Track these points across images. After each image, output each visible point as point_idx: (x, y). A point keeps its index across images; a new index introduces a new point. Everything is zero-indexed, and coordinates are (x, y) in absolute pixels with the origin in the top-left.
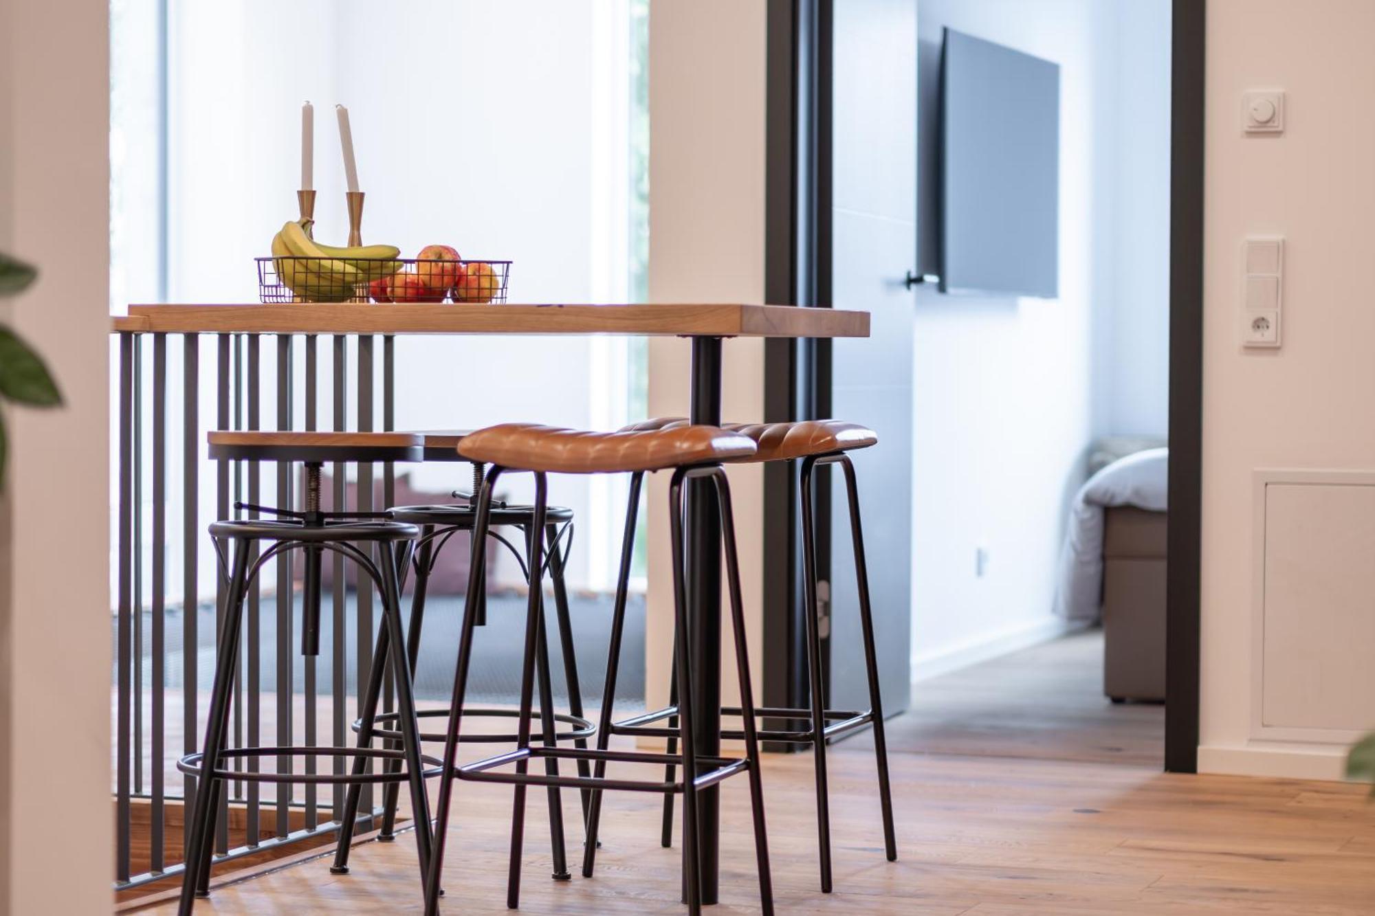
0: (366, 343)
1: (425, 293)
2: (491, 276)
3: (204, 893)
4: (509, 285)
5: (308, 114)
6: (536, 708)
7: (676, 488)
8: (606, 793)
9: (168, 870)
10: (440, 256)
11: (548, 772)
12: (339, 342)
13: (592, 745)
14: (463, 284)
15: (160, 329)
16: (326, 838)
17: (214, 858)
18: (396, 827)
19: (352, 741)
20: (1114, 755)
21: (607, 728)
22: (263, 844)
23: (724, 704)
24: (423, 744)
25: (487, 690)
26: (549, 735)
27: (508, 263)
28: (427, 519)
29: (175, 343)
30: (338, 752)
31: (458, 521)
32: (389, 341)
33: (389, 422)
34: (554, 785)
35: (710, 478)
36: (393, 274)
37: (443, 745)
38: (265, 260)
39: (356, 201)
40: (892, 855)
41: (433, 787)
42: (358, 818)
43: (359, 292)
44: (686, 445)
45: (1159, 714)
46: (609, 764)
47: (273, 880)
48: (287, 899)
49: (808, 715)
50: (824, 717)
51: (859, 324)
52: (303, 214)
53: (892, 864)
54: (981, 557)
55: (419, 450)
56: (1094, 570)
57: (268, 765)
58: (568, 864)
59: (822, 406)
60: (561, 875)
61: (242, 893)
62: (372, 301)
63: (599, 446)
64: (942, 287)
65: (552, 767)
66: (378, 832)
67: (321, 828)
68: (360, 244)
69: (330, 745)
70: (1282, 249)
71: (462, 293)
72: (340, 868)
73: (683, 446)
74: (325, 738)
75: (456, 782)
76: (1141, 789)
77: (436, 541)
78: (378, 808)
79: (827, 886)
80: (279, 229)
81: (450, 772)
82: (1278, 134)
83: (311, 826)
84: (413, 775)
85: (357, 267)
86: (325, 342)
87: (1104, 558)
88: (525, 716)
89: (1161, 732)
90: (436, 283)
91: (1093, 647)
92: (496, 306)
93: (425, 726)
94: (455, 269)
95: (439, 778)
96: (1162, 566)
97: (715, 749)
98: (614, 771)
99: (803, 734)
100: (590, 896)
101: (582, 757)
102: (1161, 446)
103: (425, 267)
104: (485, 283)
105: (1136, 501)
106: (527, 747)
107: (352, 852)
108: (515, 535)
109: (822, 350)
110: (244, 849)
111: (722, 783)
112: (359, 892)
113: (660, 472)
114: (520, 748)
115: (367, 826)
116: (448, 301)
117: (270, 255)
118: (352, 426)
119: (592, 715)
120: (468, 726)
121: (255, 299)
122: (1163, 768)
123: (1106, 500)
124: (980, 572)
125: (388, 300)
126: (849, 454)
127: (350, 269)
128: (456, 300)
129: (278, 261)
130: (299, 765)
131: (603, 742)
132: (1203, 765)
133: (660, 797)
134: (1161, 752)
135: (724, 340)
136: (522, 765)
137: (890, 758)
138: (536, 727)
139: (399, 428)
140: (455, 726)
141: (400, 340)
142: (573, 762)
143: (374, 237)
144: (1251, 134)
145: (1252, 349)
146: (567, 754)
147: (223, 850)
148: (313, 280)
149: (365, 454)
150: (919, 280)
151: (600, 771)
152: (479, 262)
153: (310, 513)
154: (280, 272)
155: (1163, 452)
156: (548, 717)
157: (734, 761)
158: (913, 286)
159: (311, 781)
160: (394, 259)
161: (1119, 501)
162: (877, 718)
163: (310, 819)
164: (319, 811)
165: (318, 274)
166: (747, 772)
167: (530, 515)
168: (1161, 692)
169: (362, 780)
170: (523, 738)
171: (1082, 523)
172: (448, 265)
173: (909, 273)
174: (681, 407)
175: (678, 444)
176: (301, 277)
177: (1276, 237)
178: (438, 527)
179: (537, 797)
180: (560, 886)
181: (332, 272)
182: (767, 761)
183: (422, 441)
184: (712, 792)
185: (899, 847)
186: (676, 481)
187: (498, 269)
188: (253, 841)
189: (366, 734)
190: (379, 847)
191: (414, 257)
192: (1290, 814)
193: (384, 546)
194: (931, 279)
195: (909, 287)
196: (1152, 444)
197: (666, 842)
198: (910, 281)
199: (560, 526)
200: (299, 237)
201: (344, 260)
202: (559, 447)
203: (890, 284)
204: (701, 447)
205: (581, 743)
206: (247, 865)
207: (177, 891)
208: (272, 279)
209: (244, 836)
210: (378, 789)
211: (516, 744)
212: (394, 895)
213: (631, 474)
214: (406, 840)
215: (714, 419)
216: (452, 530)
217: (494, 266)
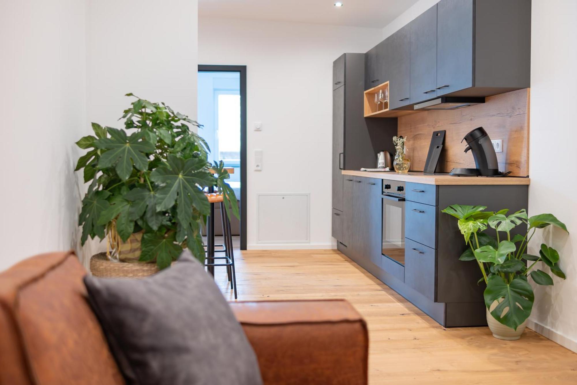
70: (261, 152)
82: (260, 131)
122: (240, 249)
132: (248, 248)
144: (256, 131)
145: (256, 170)
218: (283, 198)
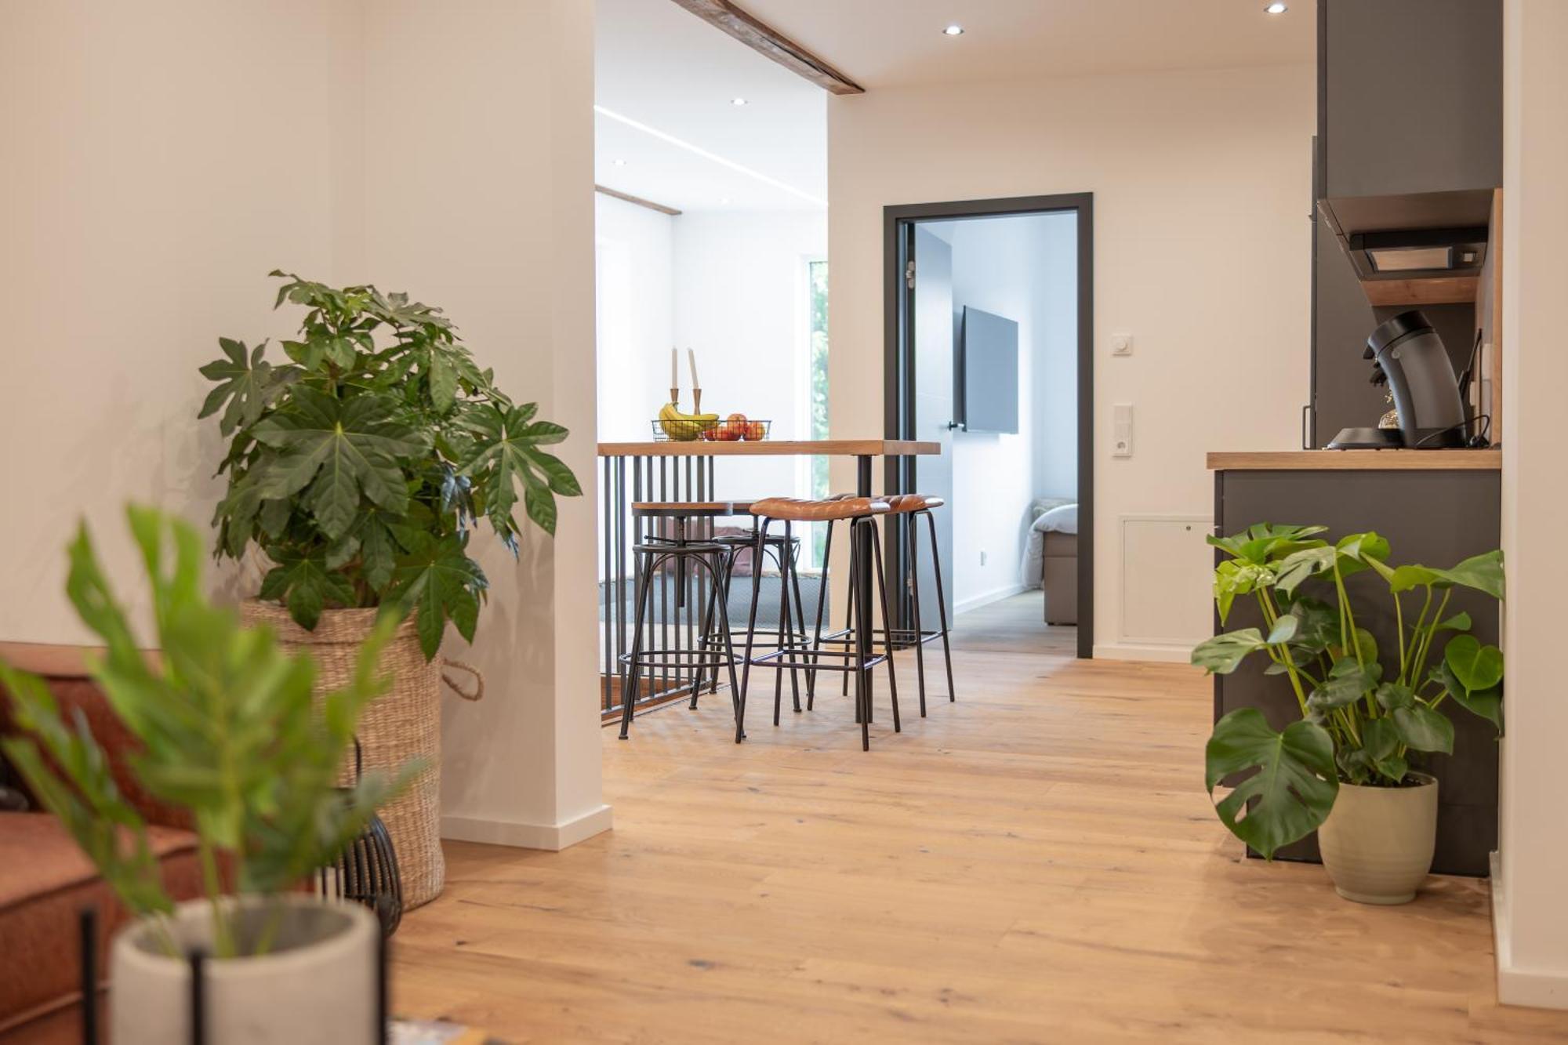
0: (701, 459)
1: (731, 436)
2: (762, 428)
3: (632, 719)
4: (770, 432)
5: (675, 353)
6: (786, 631)
7: (853, 527)
8: (818, 671)
9: (614, 708)
10: (738, 418)
11: (791, 661)
12: (688, 459)
13: (811, 648)
14: (749, 431)
15: (608, 455)
16: (684, 693)
17: (635, 703)
18: (718, 687)
19: (696, 647)
20: (1052, 650)
21: (818, 640)
22: (656, 696)
23: (875, 627)
24: (733, 648)
25: (765, 622)
26: (791, 644)
27: (770, 422)
28: (732, 542)
29: (656, 460)
30: (690, 653)
31: (746, 543)
32: (711, 458)
33: (711, 498)
34: (794, 667)
35: (868, 522)
36: (717, 427)
37: (744, 649)
38: (656, 421)
39: (697, 393)
40: (952, 699)
41: (739, 670)
42: (702, 683)
43: (700, 436)
44: (858, 507)
45: (1074, 630)
46: (819, 657)
47: (662, 712)
48: (670, 722)
49: (913, 633)
50: (920, 633)
51: (934, 449)
52: (673, 400)
53: (952, 703)
54: (983, 556)
55: (731, 510)
56: (1039, 562)
57: (658, 659)
58: (800, 704)
59: (911, 488)
60: (798, 710)
61: (647, 719)
62: (706, 440)
63: (817, 508)
64: (964, 430)
65: (793, 659)
66: (710, 689)
67: (682, 688)
68: (699, 413)
69: (686, 649)
70: (1131, 410)
71: (748, 436)
72: (693, 707)
73: (856, 507)
74: (684, 646)
75: (751, 666)
76: (1069, 666)
77: (735, 553)
78: (709, 678)
79: (923, 714)
80: (663, 406)
81: (748, 662)
82: (1128, 355)
83: (678, 687)
84: (730, 663)
85: (699, 424)
86: (682, 459)
87: (1043, 557)
88: (781, 635)
89: (1076, 639)
90: (736, 431)
91: (1039, 598)
92: (764, 442)
93: (734, 639)
94: (745, 425)
95: (742, 665)
96: (1075, 560)
97: (869, 650)
98: (822, 660)
99: (911, 642)
100: (812, 719)
101: (805, 654)
102: (1074, 503)
103: (731, 424)
104: (759, 431)
105: (1058, 529)
106: (782, 649)
107: (699, 699)
108: (773, 549)
109: (911, 461)
110: (648, 698)
111: (874, 667)
112: (702, 718)
113: (846, 520)
114: (779, 650)
115: (704, 687)
116: (742, 440)
117: (658, 419)
118: (694, 499)
119: (810, 634)
120: (756, 639)
121: (653, 441)
122: (1076, 656)
123: (1045, 529)
124: (982, 564)
125: (714, 440)
126: (930, 510)
127: (696, 425)
128: (745, 439)
129: (662, 422)
130: (671, 659)
131: (816, 647)
132: (1096, 653)
133: (842, 672)
134: (1075, 648)
135: (873, 457)
136: (780, 658)
137: (951, 653)
138: (786, 640)
139: (717, 499)
140: (750, 639)
141: (715, 458)
142: (801, 656)
143: (707, 410)
144: (1115, 355)
145: (1117, 457)
146: (798, 652)
147: (639, 699)
148: (679, 431)
149: (701, 513)
150: (955, 426)
151: (815, 660)
152: (756, 422)
153: (680, 541)
154: (664, 428)
155: (1075, 506)
156: (791, 635)
157: (880, 655)
158: (952, 429)
159: (678, 666)
160: (716, 420)
161: (1050, 529)
162: (945, 634)
163: (678, 684)
164: (682, 680)
165: (682, 428)
166: (887, 661)
167: (782, 541)
168: (1075, 619)
169: (701, 667)
170: (780, 645)
171: (1033, 540)
172: (742, 423)
173: (950, 423)
174: (853, 489)
175: (854, 506)
176: (673, 429)
177: (1129, 404)
178: (736, 546)
179: (786, 673)
180: (797, 714)
181: (688, 427)
182: (895, 654)
183: (732, 506)
184: (870, 671)
185: (956, 695)
186: (853, 524)
187: (765, 425)
188: (652, 695)
189: (704, 644)
190: (709, 696)
191: (726, 419)
192: (1140, 678)
193: (716, 556)
194: (961, 425)
195: (950, 429)
196: (1069, 502)
197: (845, 693)
198: (951, 427)
199: (794, 545)
200: (671, 409)
201: (693, 421)
202: (798, 508)
203: (942, 428)
204: (865, 508)
205: (805, 647)
206: (651, 706)
207: (620, 718)
208: (659, 430)
209: (648, 692)
210: (708, 670)
211: (777, 648)
212: (720, 719)
213: (827, 521)
214: (725, 694)
215: (869, 495)
216: (742, 548)
217: (763, 423)
218: (1189, 528)
